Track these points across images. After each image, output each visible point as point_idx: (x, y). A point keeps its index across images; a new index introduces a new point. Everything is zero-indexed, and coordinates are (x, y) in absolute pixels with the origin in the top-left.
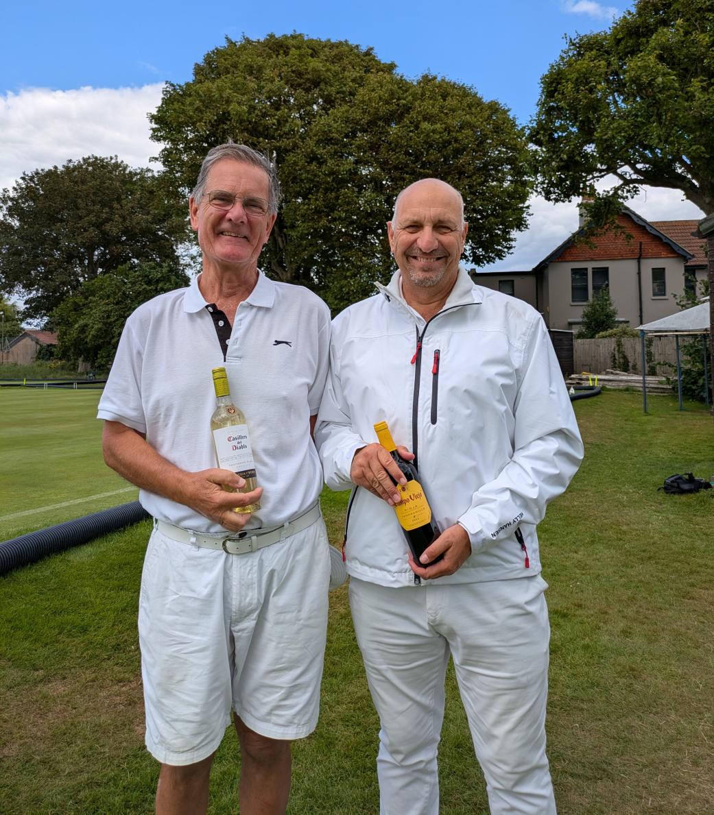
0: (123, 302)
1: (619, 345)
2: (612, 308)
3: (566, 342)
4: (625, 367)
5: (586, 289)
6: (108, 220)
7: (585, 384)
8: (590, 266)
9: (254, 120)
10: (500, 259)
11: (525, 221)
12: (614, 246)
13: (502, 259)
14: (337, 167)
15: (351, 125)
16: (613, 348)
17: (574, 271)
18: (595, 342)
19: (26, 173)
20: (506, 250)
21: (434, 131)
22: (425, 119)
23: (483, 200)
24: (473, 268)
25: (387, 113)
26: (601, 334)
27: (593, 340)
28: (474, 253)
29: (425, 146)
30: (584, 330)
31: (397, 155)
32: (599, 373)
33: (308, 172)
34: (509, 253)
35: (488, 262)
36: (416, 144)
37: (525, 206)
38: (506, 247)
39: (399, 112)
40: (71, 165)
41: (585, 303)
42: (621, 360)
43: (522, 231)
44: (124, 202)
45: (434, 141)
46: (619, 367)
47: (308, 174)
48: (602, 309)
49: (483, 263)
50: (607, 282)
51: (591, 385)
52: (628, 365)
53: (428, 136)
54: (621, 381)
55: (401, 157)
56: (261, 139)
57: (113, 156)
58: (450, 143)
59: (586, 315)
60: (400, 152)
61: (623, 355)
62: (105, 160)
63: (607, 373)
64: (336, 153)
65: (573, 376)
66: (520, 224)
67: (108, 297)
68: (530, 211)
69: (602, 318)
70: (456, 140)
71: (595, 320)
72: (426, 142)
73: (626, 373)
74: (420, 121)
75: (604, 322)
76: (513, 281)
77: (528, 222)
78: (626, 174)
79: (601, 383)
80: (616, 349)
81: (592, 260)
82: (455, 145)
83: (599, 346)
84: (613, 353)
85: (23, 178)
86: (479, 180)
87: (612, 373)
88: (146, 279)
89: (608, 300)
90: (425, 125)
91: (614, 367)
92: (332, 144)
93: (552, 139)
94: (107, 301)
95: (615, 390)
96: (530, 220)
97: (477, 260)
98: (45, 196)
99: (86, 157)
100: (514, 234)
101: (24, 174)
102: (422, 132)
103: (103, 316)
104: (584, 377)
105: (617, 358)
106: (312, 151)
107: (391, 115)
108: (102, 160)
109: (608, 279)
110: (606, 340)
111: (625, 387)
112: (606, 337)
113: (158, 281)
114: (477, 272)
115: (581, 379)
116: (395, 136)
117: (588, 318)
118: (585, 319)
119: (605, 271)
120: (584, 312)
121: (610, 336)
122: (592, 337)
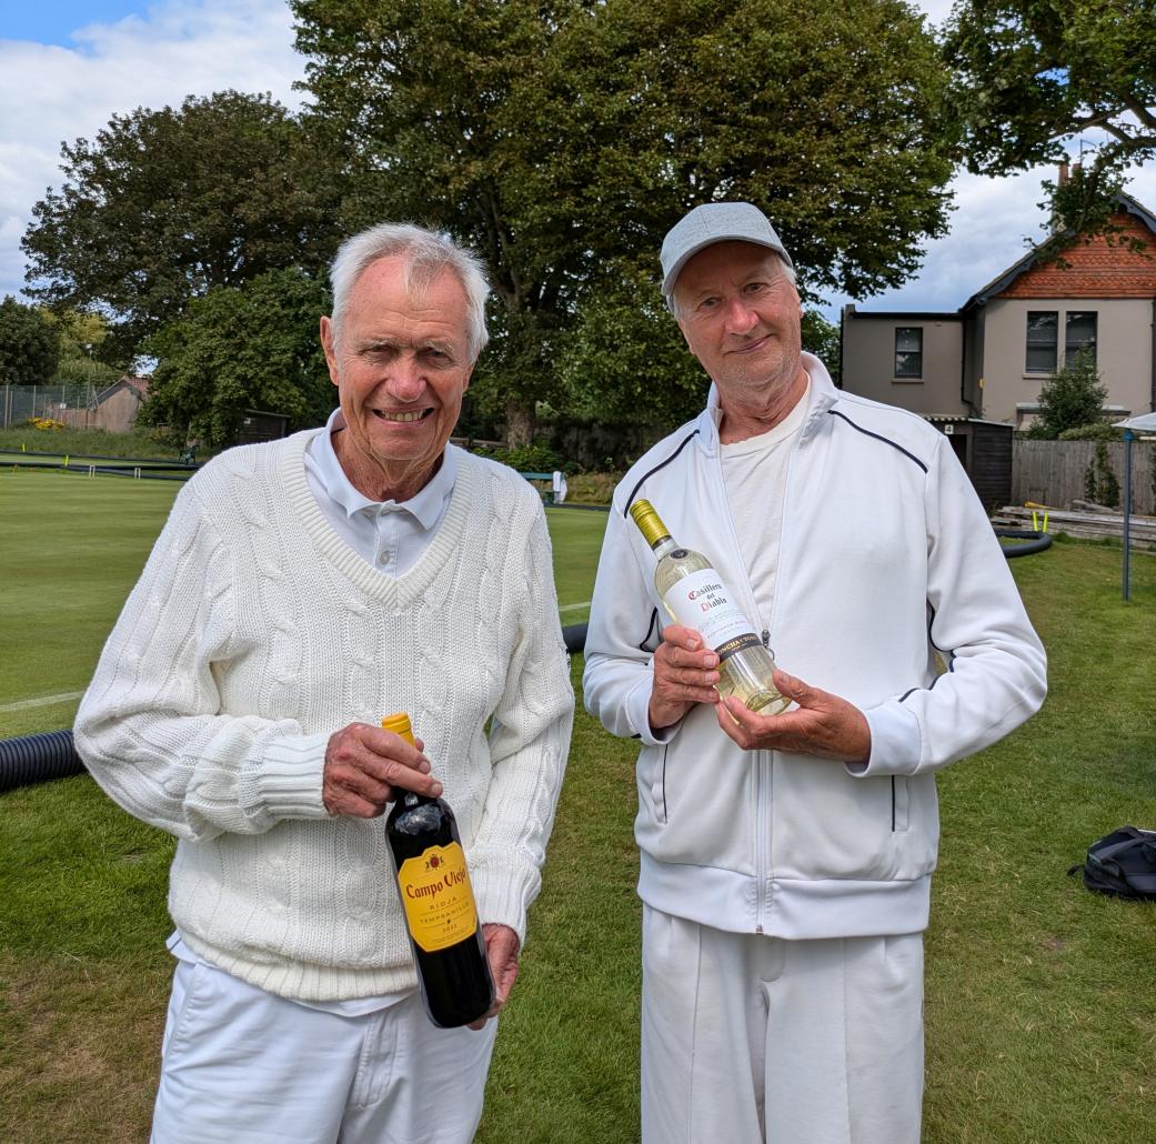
0: (236, 335)
1: (1102, 454)
2: (1096, 386)
3: (998, 445)
4: (1111, 499)
5: (1054, 348)
6: (242, 199)
7: (1026, 526)
8: (1063, 308)
9: (460, 21)
10: (895, 286)
11: (944, 220)
12: (1110, 274)
13: (898, 287)
14: (598, 107)
15: (629, 34)
16: (1089, 459)
17: (1033, 316)
18: (1056, 447)
19: (118, 116)
20: (905, 271)
21: (776, 46)
22: (763, 24)
23: (861, 177)
24: (849, 303)
25: (693, 11)
26: (1070, 432)
27: (1053, 443)
28: (849, 276)
29: (758, 74)
30: (1042, 424)
31: (707, 87)
32: (1058, 506)
33: (548, 113)
34: (910, 278)
35: (872, 292)
36: (741, 68)
37: (944, 192)
38: (907, 266)
39: (715, 10)
40: (192, 105)
41: (1047, 376)
42: (1105, 484)
43: (937, 238)
44: (272, 170)
45: (776, 64)
46: (1100, 497)
47: (547, 117)
48: (1079, 387)
49: (863, 292)
50: (1093, 340)
51: (1036, 529)
52: (1117, 495)
53: (764, 55)
54: (1096, 525)
55: (713, 92)
56: (472, 54)
57: (264, 93)
58: (805, 70)
59: (1046, 396)
60: (713, 82)
61: (1108, 473)
62: (251, 100)
63: (1074, 508)
64: (598, 81)
65: (1006, 509)
66: (933, 224)
67: (215, 322)
68: (954, 202)
69: (1076, 403)
70: (818, 65)
71: (1064, 406)
72: (761, 67)
73: (1109, 510)
74: (752, 28)
75: (1078, 412)
76: (921, 329)
77: (947, 223)
78: (1128, 129)
79: (1059, 525)
80: (1096, 463)
81: (1067, 297)
82: (814, 74)
83: (1063, 455)
84: (1089, 470)
85: (112, 125)
86: (855, 139)
87: (1084, 507)
88: (282, 297)
89: (1090, 371)
90: (761, 35)
91: (1091, 497)
92: (592, 64)
93: (986, 56)
94: (211, 331)
95: (1084, 542)
96: (952, 219)
97: (853, 288)
98: (148, 156)
99: (219, 92)
100: (923, 241)
101: (114, 116)
102: (756, 48)
103: (202, 357)
104: (1026, 512)
105: (1096, 479)
106: (557, 75)
107: (701, 16)
108: (245, 100)
109: (1095, 335)
110: (1077, 445)
111: (1103, 538)
112: (1078, 438)
113: (301, 302)
114: (858, 310)
115: (1020, 517)
116: (706, 53)
117: (1051, 402)
118: (1046, 404)
119: (1090, 319)
120: (1043, 390)
121: (1086, 437)
122: (1055, 438)
